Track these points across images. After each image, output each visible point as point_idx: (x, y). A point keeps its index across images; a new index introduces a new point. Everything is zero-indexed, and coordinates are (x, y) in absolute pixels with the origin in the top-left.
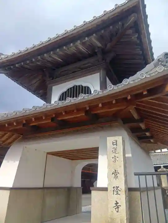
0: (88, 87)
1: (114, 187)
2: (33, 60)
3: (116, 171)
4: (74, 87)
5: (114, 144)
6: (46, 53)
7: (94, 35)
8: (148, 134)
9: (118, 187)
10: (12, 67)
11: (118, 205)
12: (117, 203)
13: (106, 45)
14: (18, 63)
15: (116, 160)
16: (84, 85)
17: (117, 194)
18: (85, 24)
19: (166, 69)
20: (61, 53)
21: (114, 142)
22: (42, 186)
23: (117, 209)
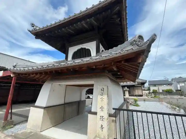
0: (89, 50)
1: (101, 116)
2: (56, 32)
3: (102, 106)
4: (81, 49)
5: (102, 90)
6: (64, 28)
7: (93, 17)
8: (119, 74)
9: (103, 116)
10: (43, 35)
11: (102, 127)
12: (102, 126)
13: (100, 24)
14: (47, 33)
15: (103, 100)
16: (87, 48)
17: (102, 120)
18: (87, 9)
19: (138, 48)
20: (73, 28)
21: (102, 89)
22: (63, 103)
23: (102, 129)
